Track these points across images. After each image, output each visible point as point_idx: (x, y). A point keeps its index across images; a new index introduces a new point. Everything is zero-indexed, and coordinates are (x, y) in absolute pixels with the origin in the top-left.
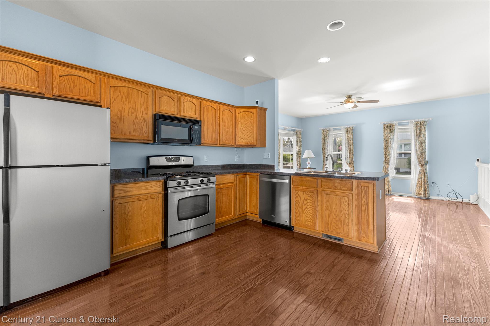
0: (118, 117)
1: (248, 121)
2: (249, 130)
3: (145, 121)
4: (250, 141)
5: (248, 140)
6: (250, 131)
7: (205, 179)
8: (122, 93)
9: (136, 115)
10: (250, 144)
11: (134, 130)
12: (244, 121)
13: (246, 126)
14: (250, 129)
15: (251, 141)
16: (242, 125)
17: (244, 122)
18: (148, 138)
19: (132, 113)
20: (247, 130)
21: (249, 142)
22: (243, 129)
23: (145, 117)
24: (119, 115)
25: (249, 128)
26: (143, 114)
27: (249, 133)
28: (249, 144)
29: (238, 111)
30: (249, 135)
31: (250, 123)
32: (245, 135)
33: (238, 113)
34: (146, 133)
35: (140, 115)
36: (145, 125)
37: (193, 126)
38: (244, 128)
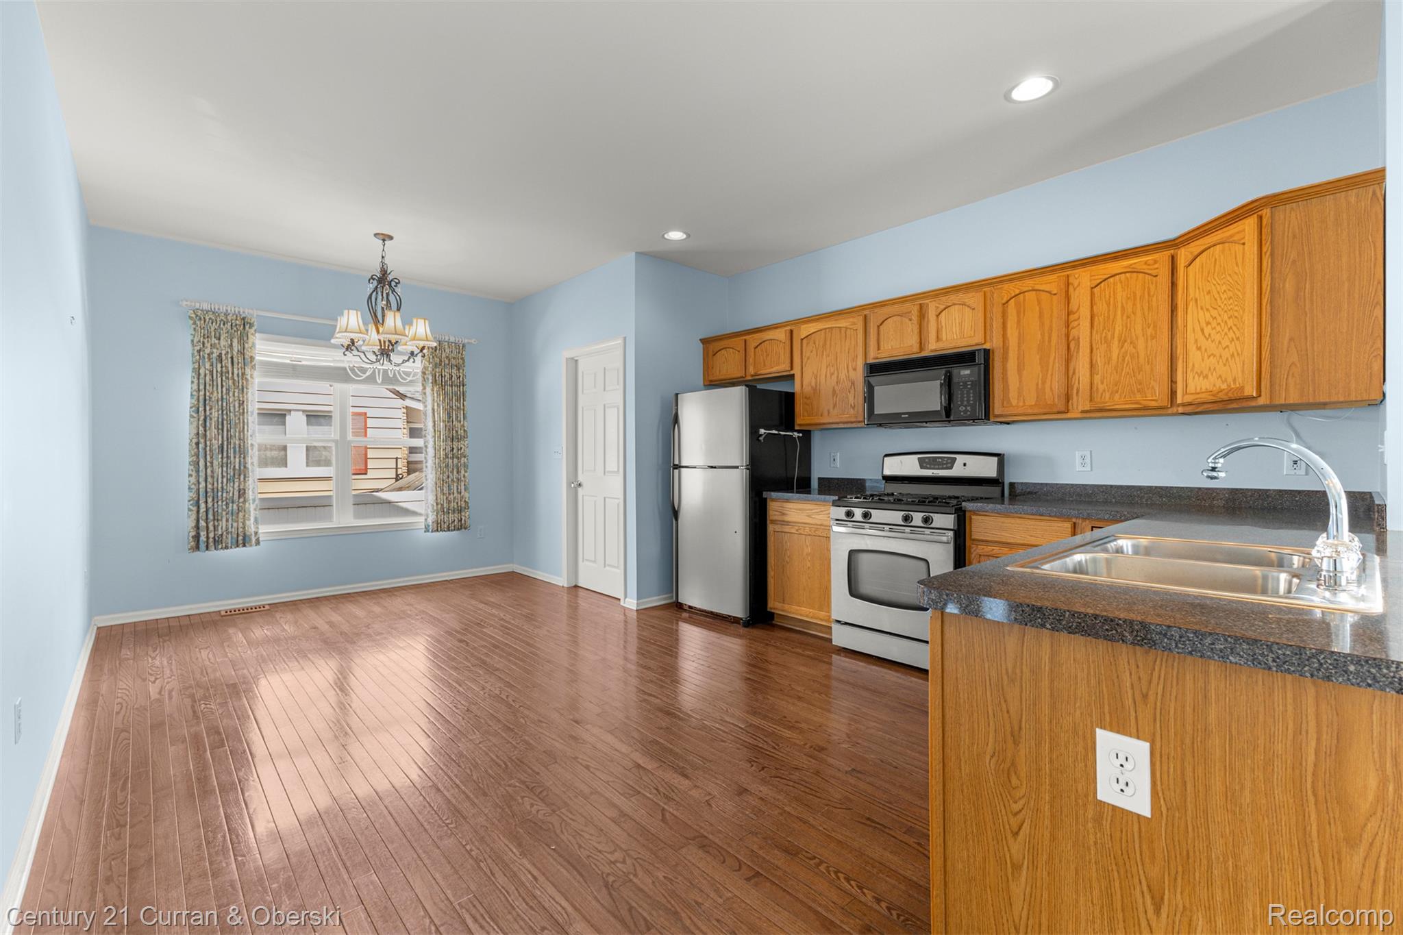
0: (812, 387)
1: (1224, 288)
2: (1226, 330)
3: (853, 383)
4: (1230, 380)
5: (1220, 376)
6: (1231, 334)
7: (917, 518)
8: (817, 343)
9: (838, 377)
10: (1227, 394)
11: (835, 406)
12: (1209, 292)
13: (1215, 313)
14: (1230, 323)
15: (1234, 380)
16: (1201, 313)
17: (1207, 297)
18: (856, 417)
19: (832, 374)
20: (1218, 328)
21: (1224, 386)
22: (1202, 330)
23: (852, 374)
24: (813, 384)
25: (1226, 318)
26: (848, 371)
27: (1226, 342)
28: (1222, 396)
29: (1183, 255)
30: (1226, 354)
31: (1230, 294)
32: (1209, 357)
33: (1182, 265)
34: (854, 408)
35: (843, 376)
36: (852, 391)
37: (955, 371)
38: (1208, 323)
